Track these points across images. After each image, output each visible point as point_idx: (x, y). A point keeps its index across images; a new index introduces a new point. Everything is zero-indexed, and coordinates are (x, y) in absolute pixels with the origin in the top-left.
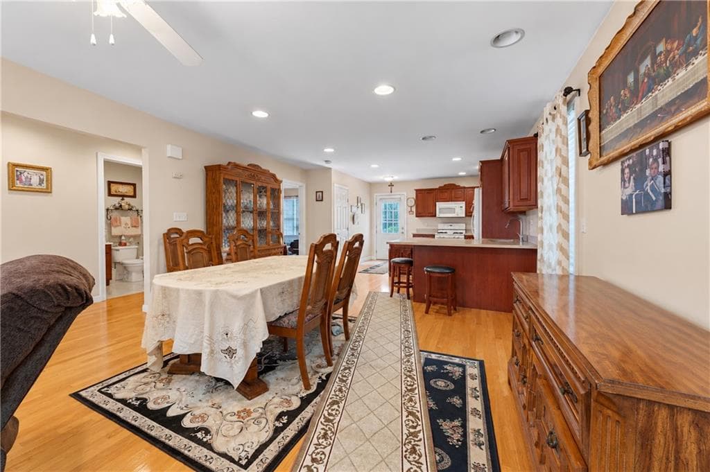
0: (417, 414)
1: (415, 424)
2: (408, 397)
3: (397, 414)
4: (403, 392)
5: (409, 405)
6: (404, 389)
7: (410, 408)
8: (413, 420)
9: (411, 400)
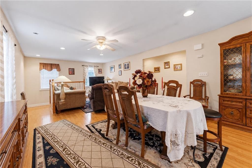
0: (68, 156)
1: (66, 152)
2: (76, 158)
3: (75, 150)
4: (80, 159)
5: (73, 156)
6: (81, 160)
7: (72, 156)
8: (67, 153)
9: (74, 158)
